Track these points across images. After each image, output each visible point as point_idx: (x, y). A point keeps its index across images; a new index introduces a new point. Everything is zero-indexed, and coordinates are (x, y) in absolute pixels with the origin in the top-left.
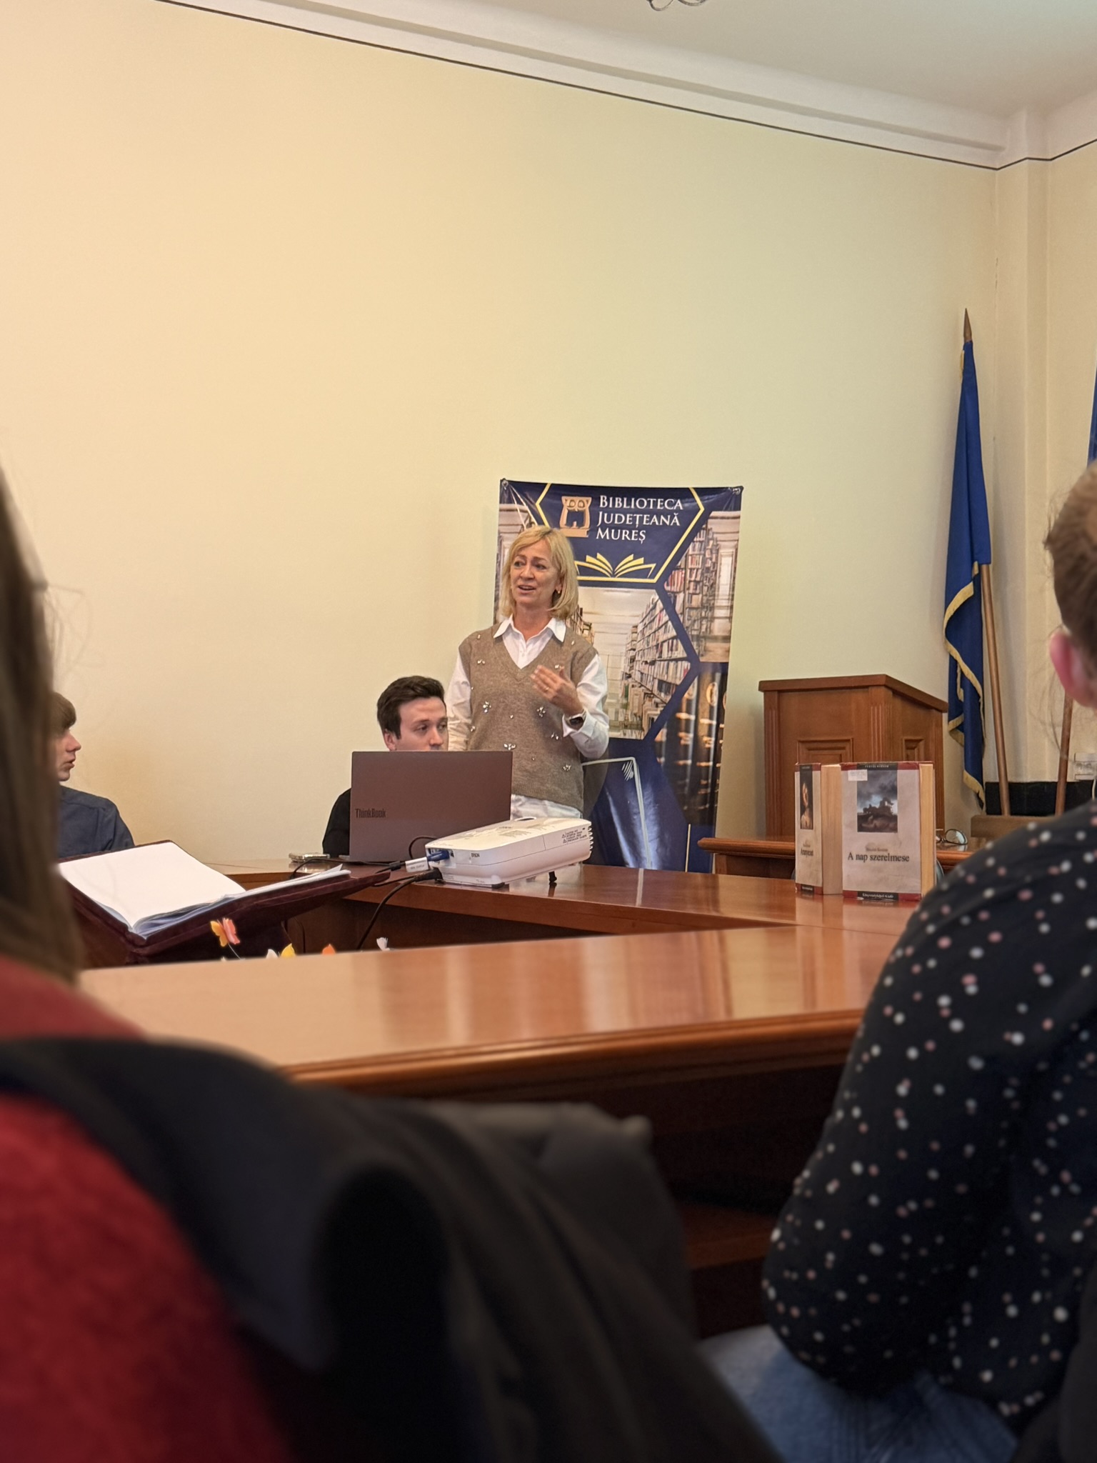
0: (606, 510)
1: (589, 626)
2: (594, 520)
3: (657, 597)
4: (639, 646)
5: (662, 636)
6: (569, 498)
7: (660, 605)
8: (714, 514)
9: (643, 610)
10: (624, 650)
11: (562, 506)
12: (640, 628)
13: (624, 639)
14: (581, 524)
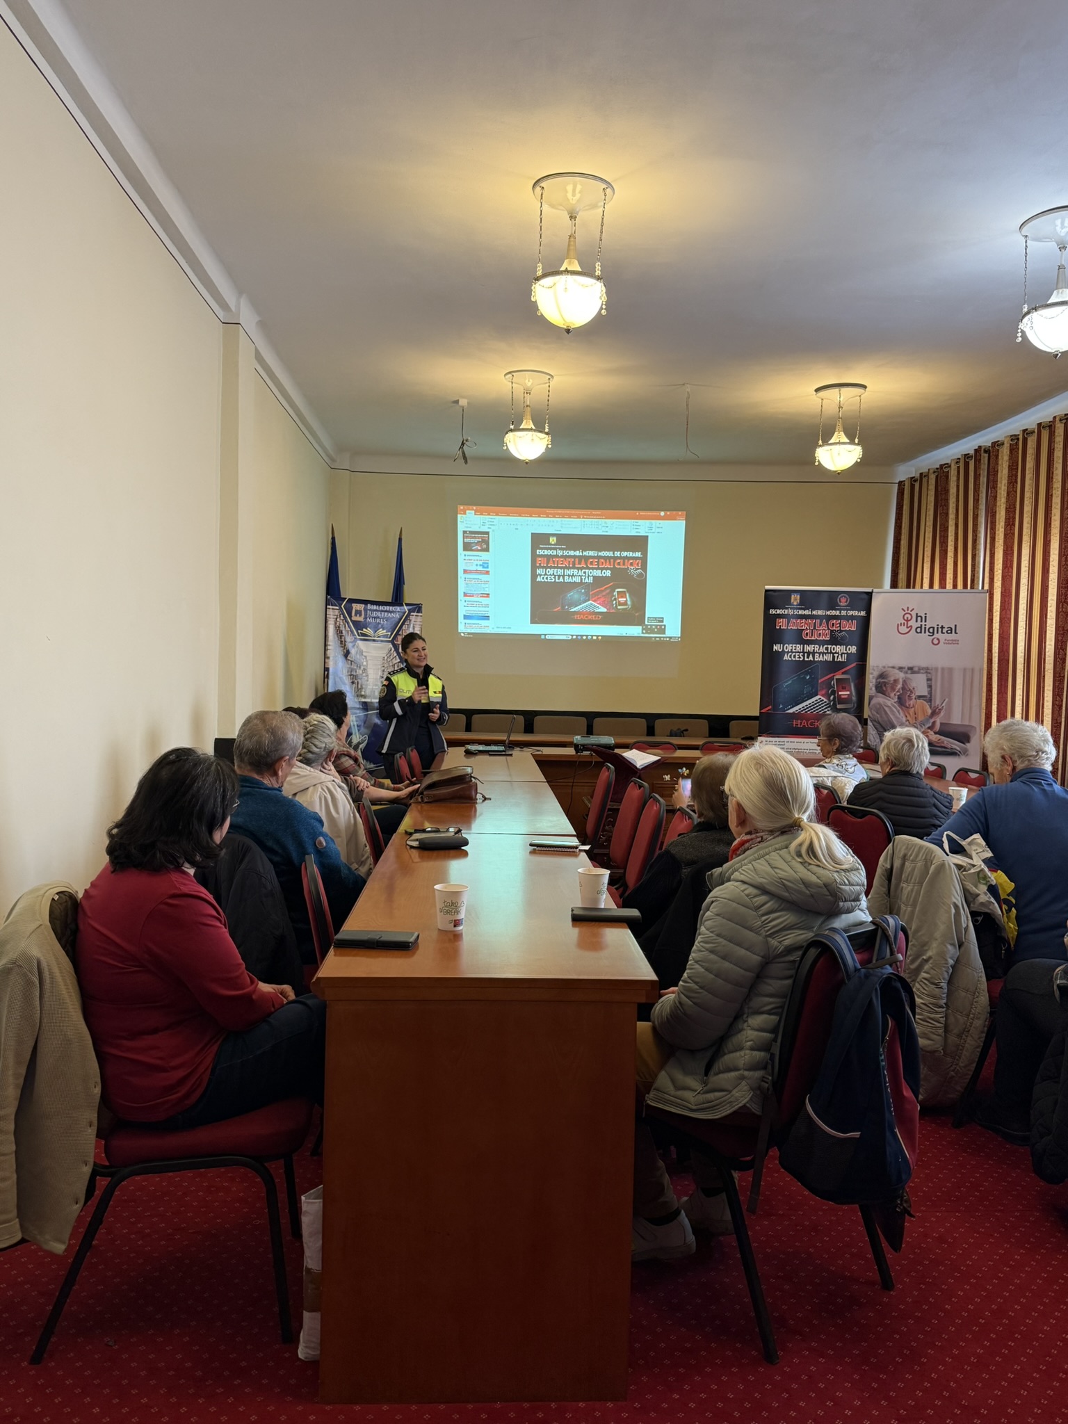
0: (370, 610)
1: (366, 657)
2: (366, 615)
3: (391, 646)
4: (386, 666)
5: (394, 662)
6: (355, 605)
7: (393, 649)
8: (412, 614)
9: (386, 651)
10: (380, 667)
11: (352, 608)
12: (386, 658)
13: (380, 662)
14: (360, 615)
